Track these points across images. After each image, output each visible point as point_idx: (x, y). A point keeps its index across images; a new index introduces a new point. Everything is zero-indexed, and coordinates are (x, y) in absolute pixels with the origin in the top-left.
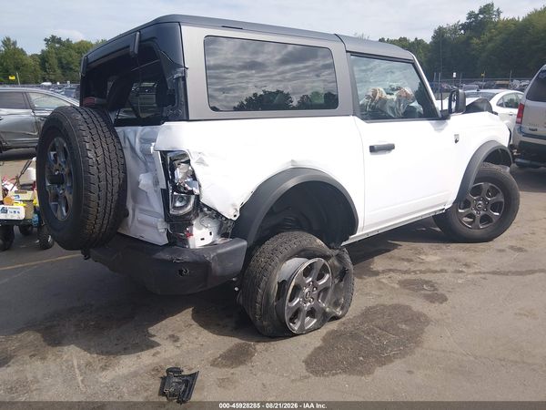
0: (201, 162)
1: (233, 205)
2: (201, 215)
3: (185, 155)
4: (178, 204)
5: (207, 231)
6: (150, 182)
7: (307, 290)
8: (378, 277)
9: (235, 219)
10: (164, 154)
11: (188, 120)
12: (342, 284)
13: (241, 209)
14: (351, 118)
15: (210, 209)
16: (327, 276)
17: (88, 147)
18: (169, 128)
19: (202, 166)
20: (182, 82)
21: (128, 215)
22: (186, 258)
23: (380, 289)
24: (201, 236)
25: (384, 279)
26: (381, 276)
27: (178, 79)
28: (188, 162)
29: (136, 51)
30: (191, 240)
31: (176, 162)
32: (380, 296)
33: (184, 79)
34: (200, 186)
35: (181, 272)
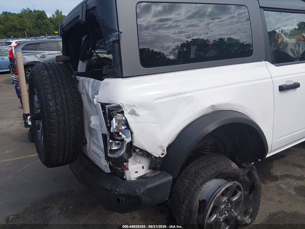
0: (133, 113)
1: (161, 147)
2: (134, 154)
3: (119, 107)
4: (115, 148)
5: (141, 165)
6: (98, 123)
7: (223, 206)
8: (277, 182)
9: (163, 156)
10: (103, 105)
11: (122, 77)
12: (251, 196)
13: (168, 148)
14: (264, 62)
15: (141, 150)
16: (239, 193)
17: (49, 98)
18: (107, 84)
19: (134, 116)
20: (117, 45)
21: (86, 143)
22: (122, 190)
23: (280, 194)
24: (136, 169)
25: (282, 184)
26: (280, 182)
27: (114, 42)
28: (122, 112)
29: (84, 20)
30: (127, 172)
31: (114, 112)
32: (280, 202)
33: (118, 41)
34: (132, 133)
35: (118, 200)
